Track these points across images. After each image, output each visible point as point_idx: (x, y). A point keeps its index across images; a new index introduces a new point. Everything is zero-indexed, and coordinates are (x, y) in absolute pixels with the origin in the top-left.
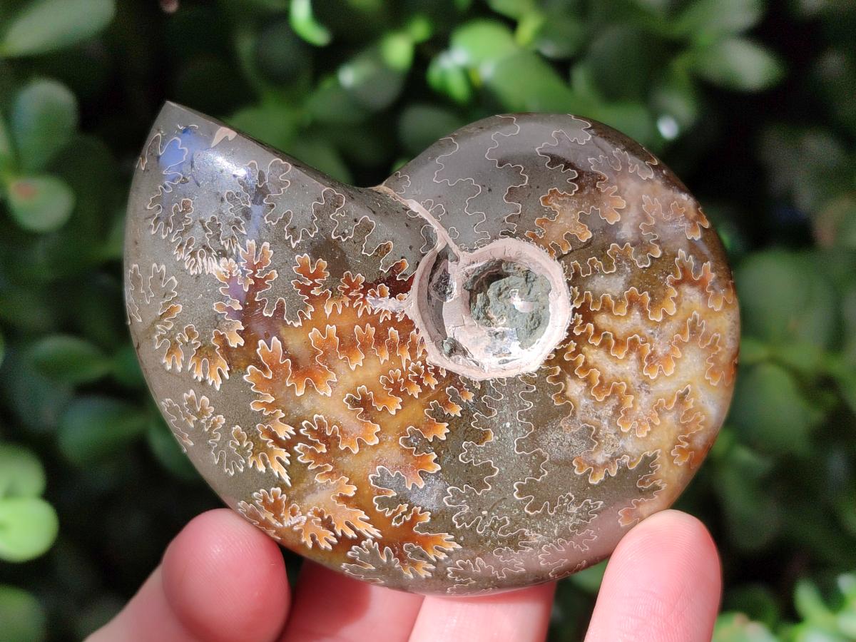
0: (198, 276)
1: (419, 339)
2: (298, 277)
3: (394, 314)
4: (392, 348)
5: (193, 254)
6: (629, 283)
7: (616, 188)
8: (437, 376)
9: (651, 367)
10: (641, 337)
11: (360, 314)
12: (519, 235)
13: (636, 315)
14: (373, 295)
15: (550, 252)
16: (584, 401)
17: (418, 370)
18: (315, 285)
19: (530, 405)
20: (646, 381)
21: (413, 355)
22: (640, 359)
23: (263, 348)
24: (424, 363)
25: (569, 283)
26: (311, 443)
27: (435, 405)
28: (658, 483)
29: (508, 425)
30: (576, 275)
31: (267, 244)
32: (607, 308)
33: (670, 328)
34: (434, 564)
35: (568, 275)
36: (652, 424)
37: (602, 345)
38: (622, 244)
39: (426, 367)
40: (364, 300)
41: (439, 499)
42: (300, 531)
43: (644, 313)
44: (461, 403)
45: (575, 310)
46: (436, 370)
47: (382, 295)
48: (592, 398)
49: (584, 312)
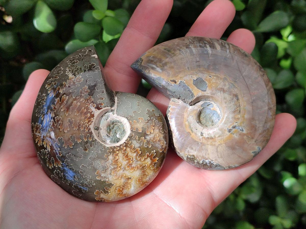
0: (67, 75)
1: (92, 121)
2: (82, 90)
3: (92, 112)
4: (86, 118)
5: (70, 71)
6: (140, 147)
7: (154, 128)
8: (89, 130)
9: (128, 166)
10: (132, 159)
11: (86, 106)
12: (129, 120)
13: (135, 154)
14: (92, 105)
15: (131, 128)
16: (110, 161)
17: (86, 126)
18: (84, 93)
19: (100, 152)
20: (125, 169)
21: (88, 123)
22: (128, 163)
23: (64, 96)
24: (89, 126)
25: (129, 137)
26: (55, 121)
27: (83, 135)
28: (109, 192)
29: (92, 152)
30: (132, 136)
31: (83, 79)
32: (131, 148)
33: (139, 162)
34: (54, 166)
35: (130, 135)
36: (118, 178)
37: (123, 153)
38: (145, 139)
39: (88, 127)
40: (89, 104)
41: (66, 154)
42: (37, 137)
43: (137, 155)
44: (88, 139)
45: (125, 142)
46: (90, 129)
47: (94, 106)
48: (112, 162)
49: (126, 145)
